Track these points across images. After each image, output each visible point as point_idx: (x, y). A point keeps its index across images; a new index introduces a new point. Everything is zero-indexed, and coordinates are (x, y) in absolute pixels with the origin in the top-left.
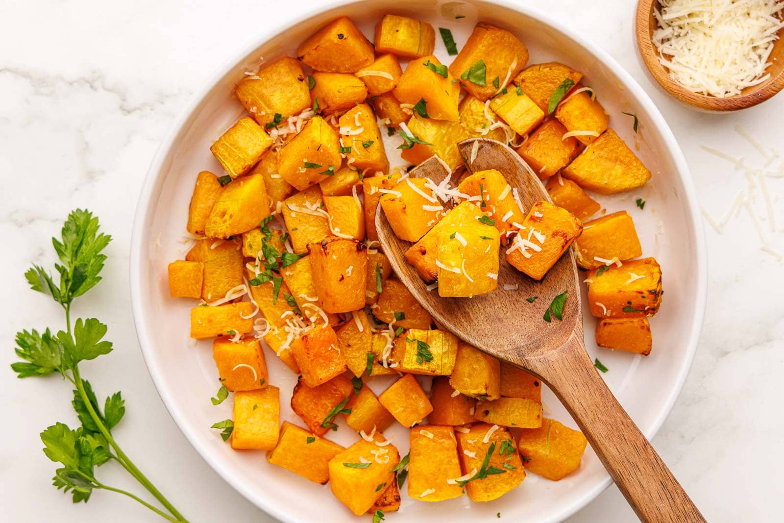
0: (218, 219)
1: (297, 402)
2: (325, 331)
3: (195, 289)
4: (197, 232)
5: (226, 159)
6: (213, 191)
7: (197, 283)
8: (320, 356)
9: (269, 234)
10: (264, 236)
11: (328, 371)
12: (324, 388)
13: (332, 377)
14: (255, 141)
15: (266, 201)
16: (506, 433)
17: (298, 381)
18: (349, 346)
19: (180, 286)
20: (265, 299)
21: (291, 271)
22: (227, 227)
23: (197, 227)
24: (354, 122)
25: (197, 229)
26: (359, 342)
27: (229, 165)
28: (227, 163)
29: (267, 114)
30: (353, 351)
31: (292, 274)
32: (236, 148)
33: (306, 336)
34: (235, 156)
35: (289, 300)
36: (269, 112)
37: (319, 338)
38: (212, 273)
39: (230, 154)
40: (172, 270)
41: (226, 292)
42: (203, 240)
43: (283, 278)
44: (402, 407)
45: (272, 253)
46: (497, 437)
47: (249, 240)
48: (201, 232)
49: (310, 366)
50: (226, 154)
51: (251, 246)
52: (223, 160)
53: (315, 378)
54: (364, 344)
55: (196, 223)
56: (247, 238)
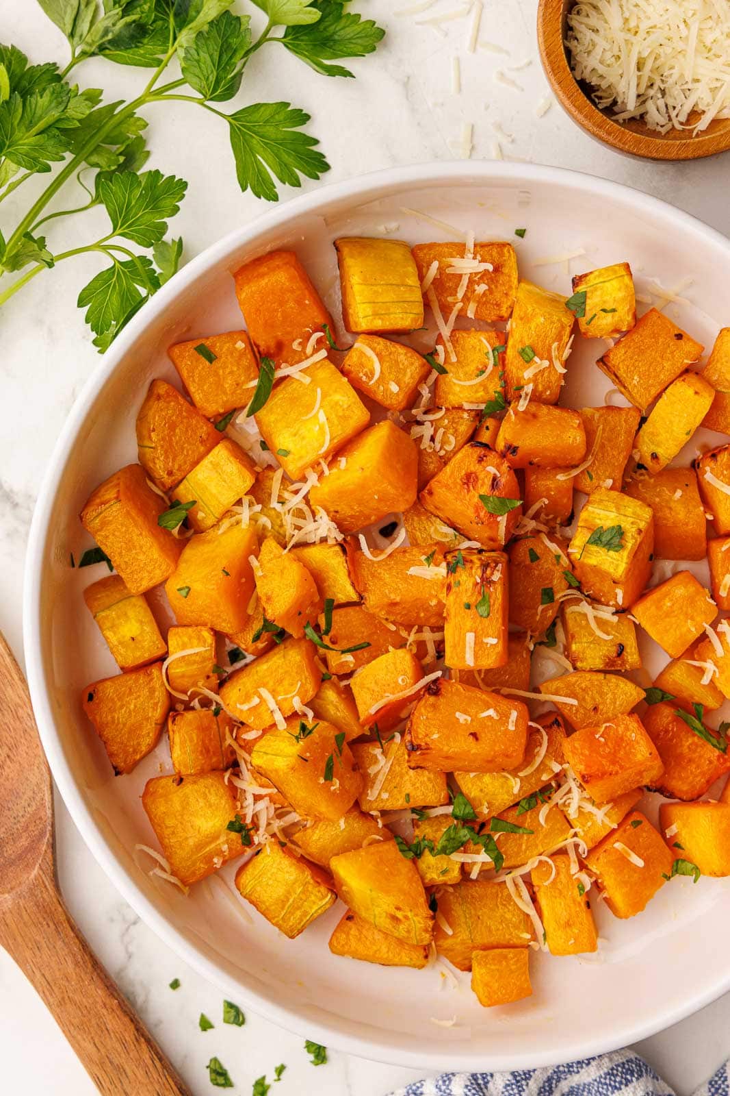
0: (402, 928)
1: (686, 792)
2: (575, 747)
3: (516, 959)
4: (426, 957)
5: (305, 913)
6: (361, 933)
7: (505, 957)
8: (615, 754)
9: (423, 844)
10: (427, 852)
11: (638, 743)
12: (665, 749)
13: (648, 736)
14: (275, 871)
15: (372, 849)
16: (719, 458)
17: (655, 791)
18: (595, 709)
19: (514, 984)
20: (524, 847)
21: (482, 805)
22: (416, 915)
23: (418, 956)
24: (255, 708)
25: (421, 957)
26: (590, 693)
27: (315, 908)
28: (313, 911)
29: (227, 842)
30: (604, 703)
31: (486, 804)
32: (288, 900)
33: (583, 777)
34: (301, 899)
35: (526, 807)
36: (225, 839)
37: (585, 756)
38: (490, 931)
39: (298, 908)
40: (490, 1000)
41: (519, 909)
42: (436, 946)
43: (493, 817)
44: (686, 622)
45: (452, 836)
46: (725, 472)
47: (435, 876)
48: (425, 950)
49: (630, 771)
50: (298, 913)
51: (444, 872)
52: (308, 918)
53: (649, 763)
54: (593, 685)
55: (411, 959)
56: (432, 879)
